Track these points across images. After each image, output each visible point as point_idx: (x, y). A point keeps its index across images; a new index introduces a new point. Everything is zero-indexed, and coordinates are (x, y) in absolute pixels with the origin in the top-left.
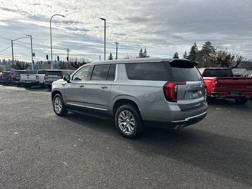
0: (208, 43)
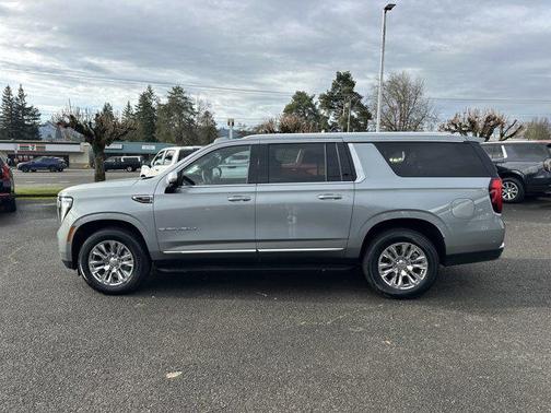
0: (178, 91)
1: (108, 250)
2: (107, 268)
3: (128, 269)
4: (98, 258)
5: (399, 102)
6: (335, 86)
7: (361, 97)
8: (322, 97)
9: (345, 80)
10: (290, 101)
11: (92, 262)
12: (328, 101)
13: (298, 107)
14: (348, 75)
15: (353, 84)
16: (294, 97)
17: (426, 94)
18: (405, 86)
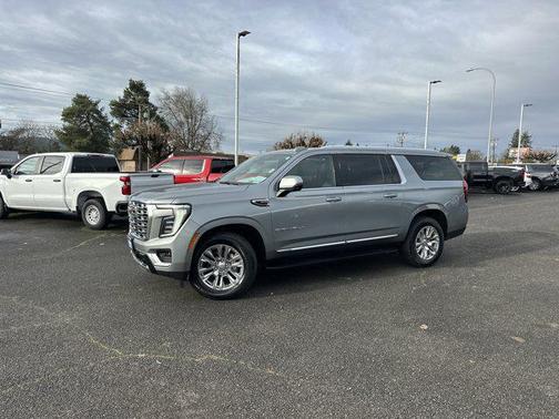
1: (216, 255)
2: (216, 273)
3: (238, 270)
4: (206, 265)
5: (187, 117)
6: (127, 94)
7: (156, 109)
8: (113, 104)
9: (137, 88)
10: (69, 104)
11: (202, 270)
12: (120, 108)
13: (81, 112)
14: (142, 85)
15: (147, 94)
16: (75, 100)
17: (211, 112)
18: (191, 102)
